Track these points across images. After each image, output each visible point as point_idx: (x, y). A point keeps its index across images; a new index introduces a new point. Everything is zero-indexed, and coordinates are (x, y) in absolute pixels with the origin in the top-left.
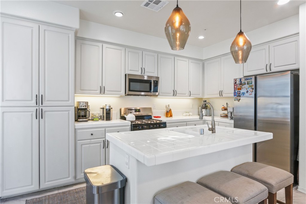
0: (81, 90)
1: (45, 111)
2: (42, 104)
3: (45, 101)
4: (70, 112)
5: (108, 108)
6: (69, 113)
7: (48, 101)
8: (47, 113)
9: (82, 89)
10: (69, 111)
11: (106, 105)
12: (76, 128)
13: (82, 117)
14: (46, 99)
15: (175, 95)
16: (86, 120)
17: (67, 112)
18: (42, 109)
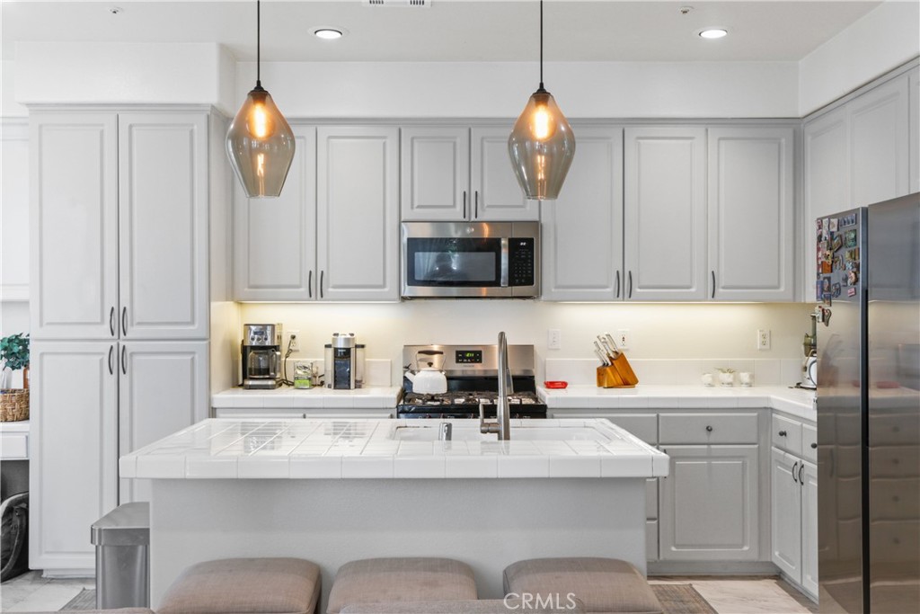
0: (250, 287)
1: (132, 354)
2: (125, 334)
3: (132, 325)
4: (196, 356)
5: (341, 344)
6: (193, 359)
7: (139, 324)
8: (136, 358)
9: (252, 283)
10: (193, 353)
11: (336, 335)
12: (215, 405)
13: (260, 374)
14: (137, 320)
15: (627, 295)
16: (270, 383)
17: (189, 357)
18: (124, 347)
